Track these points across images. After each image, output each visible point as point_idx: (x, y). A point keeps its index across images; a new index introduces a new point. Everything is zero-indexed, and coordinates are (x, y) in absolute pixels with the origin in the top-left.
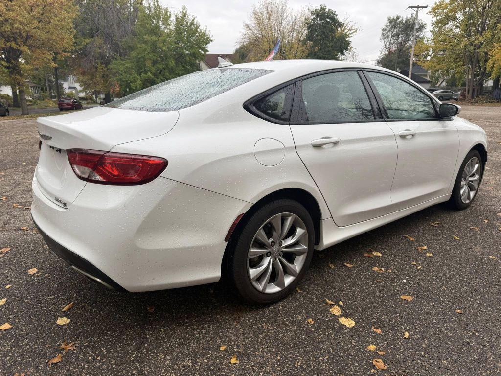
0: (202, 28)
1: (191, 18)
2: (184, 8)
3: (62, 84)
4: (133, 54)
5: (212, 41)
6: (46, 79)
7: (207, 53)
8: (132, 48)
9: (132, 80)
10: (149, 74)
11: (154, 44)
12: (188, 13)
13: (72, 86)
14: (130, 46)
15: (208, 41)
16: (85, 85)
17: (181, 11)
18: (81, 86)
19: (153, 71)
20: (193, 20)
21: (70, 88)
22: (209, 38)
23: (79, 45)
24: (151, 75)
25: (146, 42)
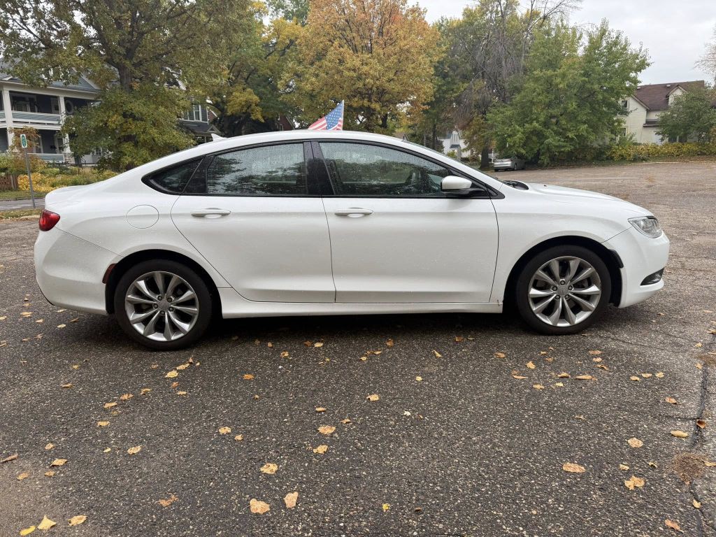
0: (633, 48)
1: (614, 35)
2: (605, 23)
3: (442, 142)
4: (517, 97)
5: (648, 65)
6: (425, 137)
7: (639, 85)
8: (517, 90)
9: (511, 133)
10: (535, 123)
11: (549, 82)
12: (610, 28)
13: (456, 144)
14: (516, 87)
15: (642, 66)
16: (470, 142)
17: (599, 26)
18: (465, 143)
19: (542, 119)
20: (617, 38)
21: (453, 146)
22: (644, 61)
23: (456, 92)
24: (537, 125)
25: (537, 80)
